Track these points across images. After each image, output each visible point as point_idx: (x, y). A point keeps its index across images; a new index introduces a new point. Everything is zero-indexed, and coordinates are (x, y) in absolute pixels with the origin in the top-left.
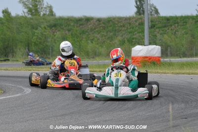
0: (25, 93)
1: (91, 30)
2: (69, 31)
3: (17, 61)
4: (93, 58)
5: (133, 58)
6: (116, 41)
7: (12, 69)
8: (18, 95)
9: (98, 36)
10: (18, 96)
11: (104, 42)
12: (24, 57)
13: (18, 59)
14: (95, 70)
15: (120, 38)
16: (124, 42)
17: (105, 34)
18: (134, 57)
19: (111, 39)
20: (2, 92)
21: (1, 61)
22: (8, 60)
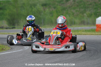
0: (25, 49)
1: (69, 7)
2: (55, 8)
3: (21, 28)
5: (97, 25)
6: (85, 14)
8: (20, 50)
9: (74, 11)
11: (78, 15)
15: (88, 12)
16: (92, 15)
17: (78, 9)
19: (83, 13)
20: (10, 48)
21: (10, 28)
22: (15, 28)
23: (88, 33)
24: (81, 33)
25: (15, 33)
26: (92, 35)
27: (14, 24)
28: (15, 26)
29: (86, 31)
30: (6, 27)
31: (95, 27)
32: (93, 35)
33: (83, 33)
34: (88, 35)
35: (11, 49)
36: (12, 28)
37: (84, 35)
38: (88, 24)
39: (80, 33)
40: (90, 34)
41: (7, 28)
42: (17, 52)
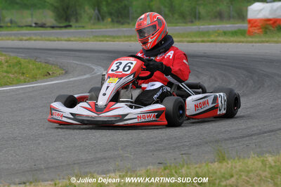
0: (95, 73)
3: (83, 27)
4: (192, 22)
5: (250, 21)
7: (77, 39)
8: (85, 77)
10: (86, 79)
12: (92, 22)
13: (83, 25)
14: (195, 39)
18: (252, 20)
20: (64, 72)
21: (61, 27)
22: (70, 26)
23: (232, 39)
24: (215, 39)
25: (72, 39)
26: (240, 42)
27: (67, 19)
28: (69, 22)
29: (225, 33)
30: (52, 25)
31: (245, 26)
32: (243, 42)
33: (221, 39)
34: (231, 44)
35: (66, 72)
36: (66, 27)
37: (223, 44)
38: (230, 18)
39: (213, 38)
40: (236, 42)
41: (53, 27)
42: (79, 81)
